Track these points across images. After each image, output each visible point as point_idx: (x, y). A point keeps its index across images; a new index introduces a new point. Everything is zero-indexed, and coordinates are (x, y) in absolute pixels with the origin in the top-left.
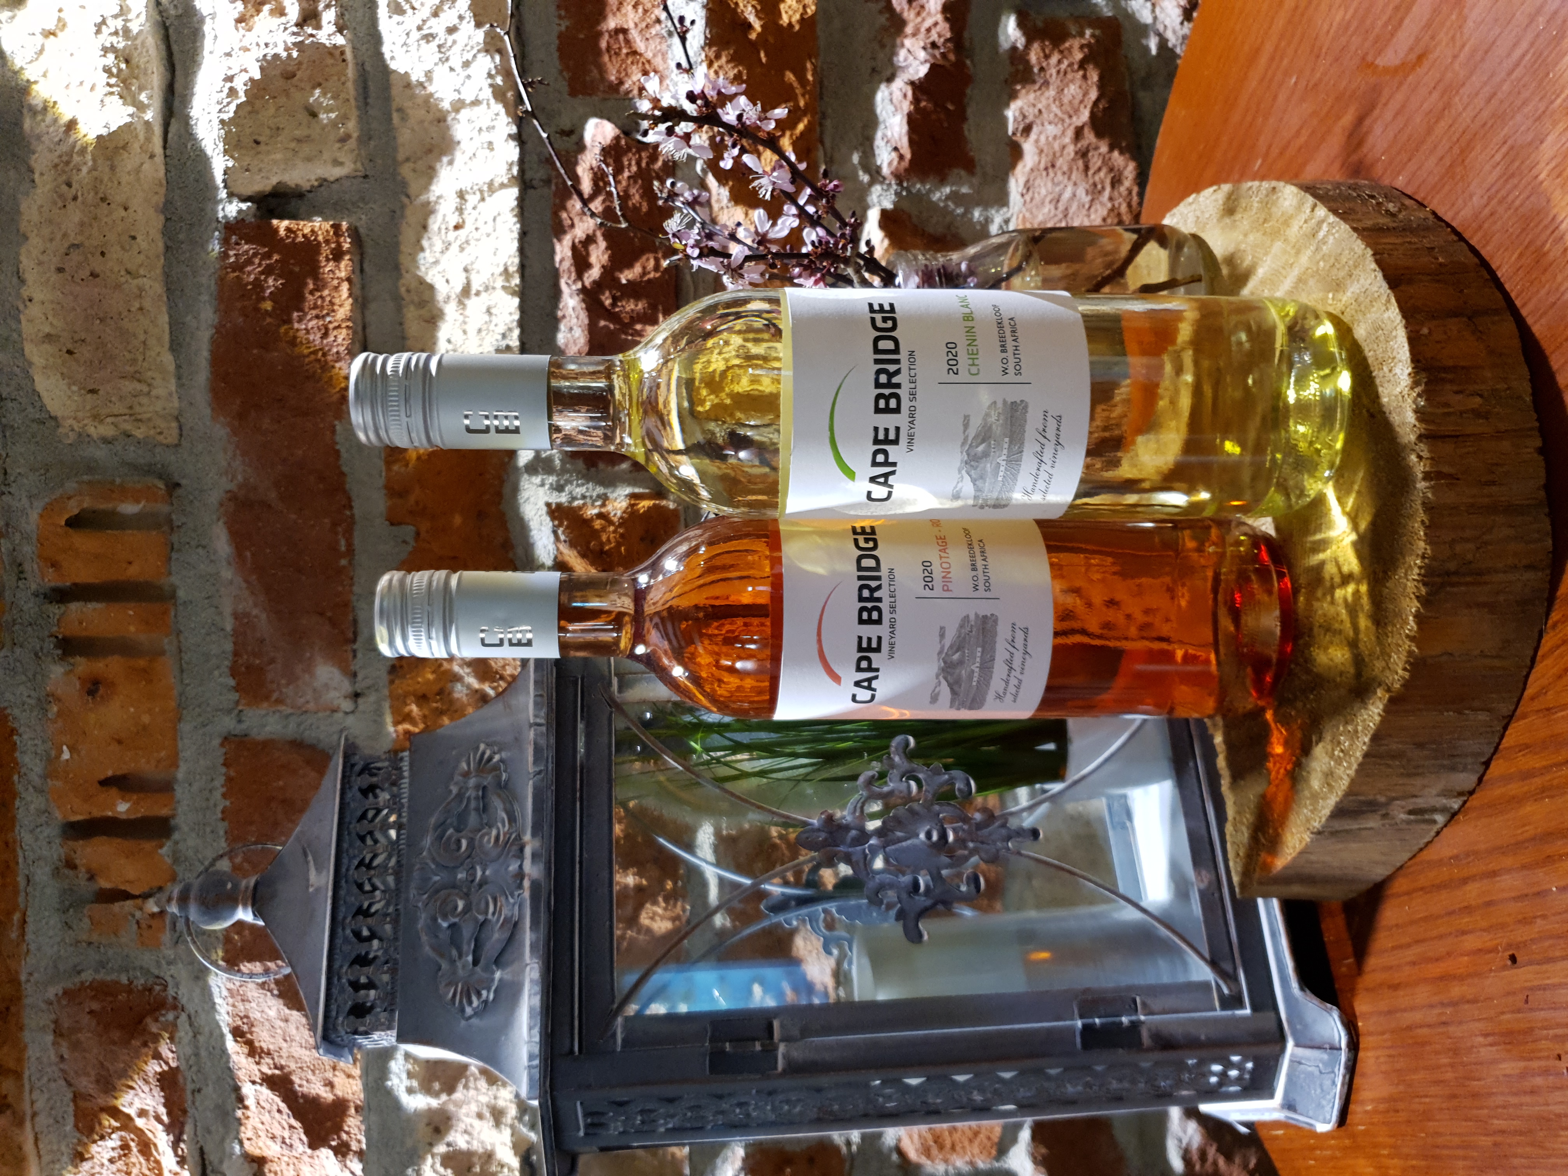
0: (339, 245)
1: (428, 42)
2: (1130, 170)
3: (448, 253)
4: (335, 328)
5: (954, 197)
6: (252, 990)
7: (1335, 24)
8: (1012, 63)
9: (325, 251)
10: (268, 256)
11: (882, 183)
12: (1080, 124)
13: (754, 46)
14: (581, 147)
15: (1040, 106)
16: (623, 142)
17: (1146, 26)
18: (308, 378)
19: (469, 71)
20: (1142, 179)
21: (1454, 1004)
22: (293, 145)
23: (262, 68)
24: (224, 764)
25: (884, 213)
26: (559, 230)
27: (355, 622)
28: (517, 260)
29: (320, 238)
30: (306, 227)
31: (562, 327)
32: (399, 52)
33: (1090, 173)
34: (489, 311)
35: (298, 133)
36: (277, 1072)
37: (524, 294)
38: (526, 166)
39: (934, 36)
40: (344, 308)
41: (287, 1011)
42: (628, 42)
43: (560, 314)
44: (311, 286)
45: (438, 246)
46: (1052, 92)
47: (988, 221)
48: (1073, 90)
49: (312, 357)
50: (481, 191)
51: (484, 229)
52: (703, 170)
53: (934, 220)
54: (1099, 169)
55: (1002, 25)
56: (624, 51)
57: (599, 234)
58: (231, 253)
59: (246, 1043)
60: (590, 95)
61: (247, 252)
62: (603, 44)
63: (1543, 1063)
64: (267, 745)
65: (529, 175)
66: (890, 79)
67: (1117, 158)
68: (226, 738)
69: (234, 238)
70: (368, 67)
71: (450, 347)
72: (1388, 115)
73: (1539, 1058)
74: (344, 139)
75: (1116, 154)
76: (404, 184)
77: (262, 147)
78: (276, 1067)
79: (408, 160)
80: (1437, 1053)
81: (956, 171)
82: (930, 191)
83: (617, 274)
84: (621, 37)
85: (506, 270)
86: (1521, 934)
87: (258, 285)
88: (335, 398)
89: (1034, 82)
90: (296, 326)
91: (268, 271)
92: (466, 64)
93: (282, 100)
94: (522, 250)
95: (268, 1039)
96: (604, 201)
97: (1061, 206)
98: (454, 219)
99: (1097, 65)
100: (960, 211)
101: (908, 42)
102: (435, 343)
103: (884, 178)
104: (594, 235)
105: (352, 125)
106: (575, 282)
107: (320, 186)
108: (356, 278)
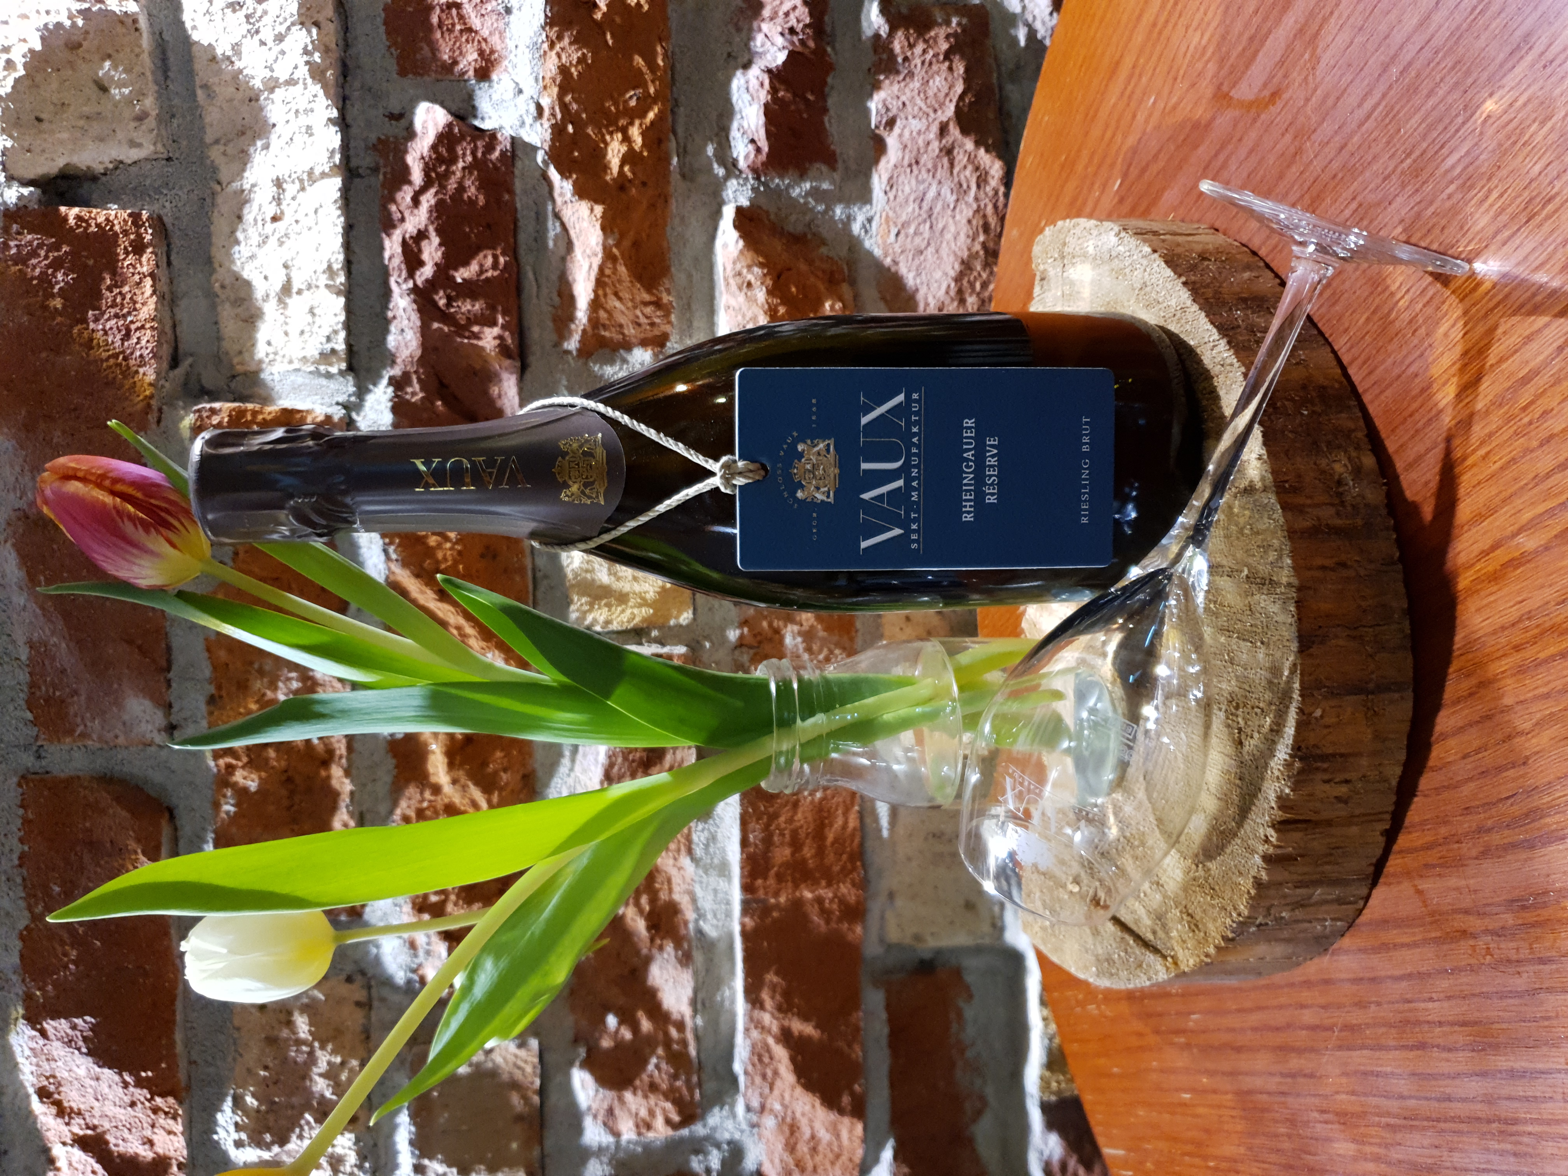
0: (139, 236)
1: (234, 11)
2: (996, 169)
3: (266, 248)
4: (137, 329)
5: (815, 193)
6: (57, 1049)
7: (1192, 48)
8: (875, 51)
9: (124, 242)
10: (56, 247)
11: (738, 177)
12: (945, 119)
13: (600, 27)
14: (410, 134)
15: (903, 98)
16: (456, 130)
17: (1014, 16)
18: (107, 384)
19: (283, 46)
20: (1008, 180)
21: (1293, 1076)
22: (82, 123)
23: (43, 38)
24: (22, 806)
25: (739, 210)
26: (389, 225)
27: (169, 649)
28: (341, 257)
29: (117, 228)
30: (100, 215)
31: (393, 328)
32: (201, 22)
33: (955, 171)
34: (312, 312)
35: (86, 110)
36: (89, 1132)
37: (350, 293)
38: (352, 152)
39: (793, 22)
40: (148, 308)
41: (97, 1069)
42: (461, 17)
43: (390, 314)
44: (108, 282)
45: (255, 239)
46: (916, 84)
47: (850, 219)
48: (938, 82)
49: (112, 361)
50: (301, 181)
51: (305, 222)
52: (544, 161)
53: (793, 218)
54: (965, 167)
55: (865, 10)
56: (458, 27)
57: (431, 229)
58: (12, 243)
59: (53, 1103)
60: (422, 75)
61: (30, 243)
62: (435, 20)
63: (1376, 1150)
64: (70, 782)
65: (354, 163)
66: (746, 66)
67: (984, 157)
68: (23, 777)
69: (15, 227)
70: (166, 36)
71: (270, 350)
72: (1243, 152)
73: (1371, 1144)
74: (141, 118)
75: (982, 151)
76: (215, 170)
77: (45, 126)
78: (88, 1128)
79: (217, 142)
80: (1276, 1121)
81: (817, 165)
82: (788, 187)
83: (452, 272)
84: (454, 11)
85: (330, 267)
86: (1356, 1017)
87: (45, 280)
88: (140, 406)
89: (898, 72)
90: (92, 326)
91: (57, 264)
92: (280, 38)
93: (67, 73)
94: (347, 246)
95: (77, 1098)
96: (436, 193)
97: (925, 206)
98: (271, 210)
99: (963, 57)
100: (821, 208)
101: (765, 27)
102: (253, 345)
103: (741, 172)
104: (426, 230)
105: (149, 102)
106: (405, 280)
107: (116, 168)
108: (162, 274)
